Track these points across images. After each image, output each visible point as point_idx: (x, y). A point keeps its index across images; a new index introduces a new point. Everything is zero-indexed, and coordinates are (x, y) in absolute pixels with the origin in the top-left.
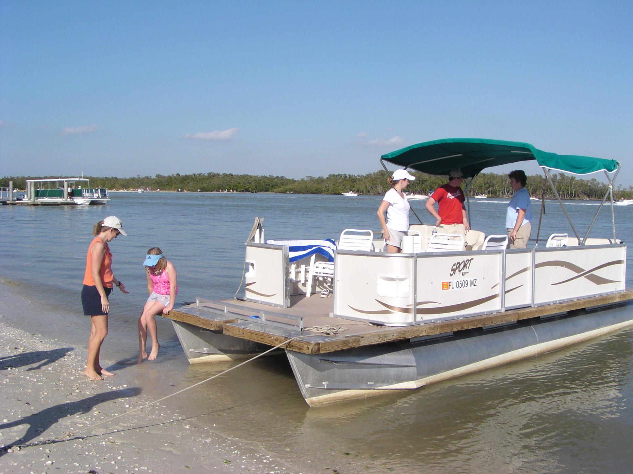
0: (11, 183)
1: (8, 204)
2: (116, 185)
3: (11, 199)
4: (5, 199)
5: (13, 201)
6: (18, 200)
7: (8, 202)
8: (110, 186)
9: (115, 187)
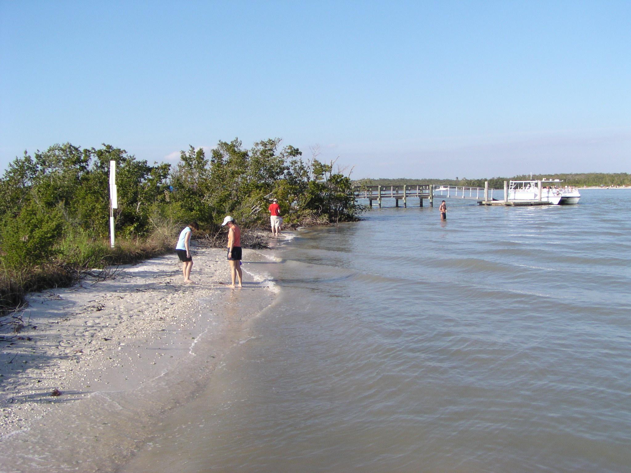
0: (486, 183)
1: (484, 205)
2: (626, 181)
3: (486, 200)
4: (481, 199)
5: (488, 201)
6: (494, 200)
7: (484, 203)
8: (619, 183)
9: (624, 183)
